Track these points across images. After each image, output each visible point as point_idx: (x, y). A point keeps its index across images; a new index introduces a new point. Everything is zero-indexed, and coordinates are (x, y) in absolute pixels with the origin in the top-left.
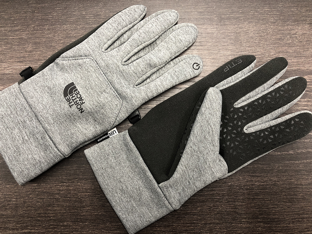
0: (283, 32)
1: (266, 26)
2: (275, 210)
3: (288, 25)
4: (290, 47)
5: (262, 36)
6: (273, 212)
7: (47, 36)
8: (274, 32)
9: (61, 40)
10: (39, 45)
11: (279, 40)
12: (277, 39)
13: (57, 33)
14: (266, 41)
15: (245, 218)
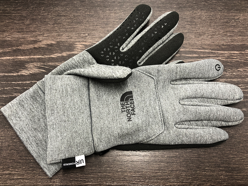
0: (228, 17)
1: (215, 13)
2: (235, 160)
3: (232, 13)
4: (235, 28)
5: (212, 20)
6: (233, 162)
7: (43, 14)
8: (222, 17)
9: (53, 18)
10: (35, 20)
11: (226, 23)
12: (224, 22)
13: (51, 12)
14: (216, 23)
15: (208, 167)
